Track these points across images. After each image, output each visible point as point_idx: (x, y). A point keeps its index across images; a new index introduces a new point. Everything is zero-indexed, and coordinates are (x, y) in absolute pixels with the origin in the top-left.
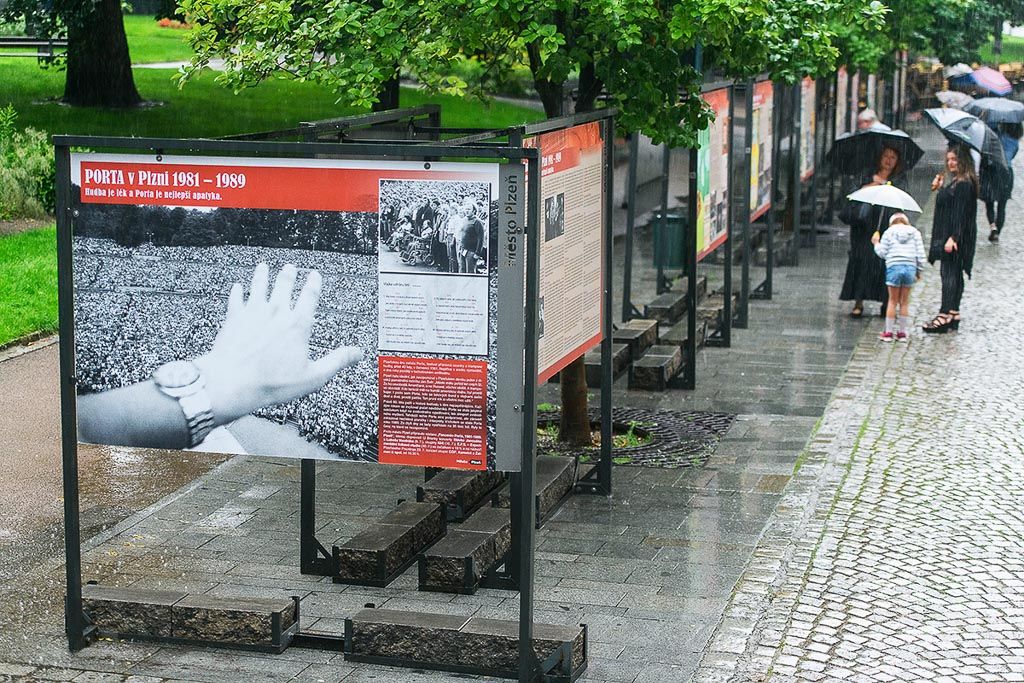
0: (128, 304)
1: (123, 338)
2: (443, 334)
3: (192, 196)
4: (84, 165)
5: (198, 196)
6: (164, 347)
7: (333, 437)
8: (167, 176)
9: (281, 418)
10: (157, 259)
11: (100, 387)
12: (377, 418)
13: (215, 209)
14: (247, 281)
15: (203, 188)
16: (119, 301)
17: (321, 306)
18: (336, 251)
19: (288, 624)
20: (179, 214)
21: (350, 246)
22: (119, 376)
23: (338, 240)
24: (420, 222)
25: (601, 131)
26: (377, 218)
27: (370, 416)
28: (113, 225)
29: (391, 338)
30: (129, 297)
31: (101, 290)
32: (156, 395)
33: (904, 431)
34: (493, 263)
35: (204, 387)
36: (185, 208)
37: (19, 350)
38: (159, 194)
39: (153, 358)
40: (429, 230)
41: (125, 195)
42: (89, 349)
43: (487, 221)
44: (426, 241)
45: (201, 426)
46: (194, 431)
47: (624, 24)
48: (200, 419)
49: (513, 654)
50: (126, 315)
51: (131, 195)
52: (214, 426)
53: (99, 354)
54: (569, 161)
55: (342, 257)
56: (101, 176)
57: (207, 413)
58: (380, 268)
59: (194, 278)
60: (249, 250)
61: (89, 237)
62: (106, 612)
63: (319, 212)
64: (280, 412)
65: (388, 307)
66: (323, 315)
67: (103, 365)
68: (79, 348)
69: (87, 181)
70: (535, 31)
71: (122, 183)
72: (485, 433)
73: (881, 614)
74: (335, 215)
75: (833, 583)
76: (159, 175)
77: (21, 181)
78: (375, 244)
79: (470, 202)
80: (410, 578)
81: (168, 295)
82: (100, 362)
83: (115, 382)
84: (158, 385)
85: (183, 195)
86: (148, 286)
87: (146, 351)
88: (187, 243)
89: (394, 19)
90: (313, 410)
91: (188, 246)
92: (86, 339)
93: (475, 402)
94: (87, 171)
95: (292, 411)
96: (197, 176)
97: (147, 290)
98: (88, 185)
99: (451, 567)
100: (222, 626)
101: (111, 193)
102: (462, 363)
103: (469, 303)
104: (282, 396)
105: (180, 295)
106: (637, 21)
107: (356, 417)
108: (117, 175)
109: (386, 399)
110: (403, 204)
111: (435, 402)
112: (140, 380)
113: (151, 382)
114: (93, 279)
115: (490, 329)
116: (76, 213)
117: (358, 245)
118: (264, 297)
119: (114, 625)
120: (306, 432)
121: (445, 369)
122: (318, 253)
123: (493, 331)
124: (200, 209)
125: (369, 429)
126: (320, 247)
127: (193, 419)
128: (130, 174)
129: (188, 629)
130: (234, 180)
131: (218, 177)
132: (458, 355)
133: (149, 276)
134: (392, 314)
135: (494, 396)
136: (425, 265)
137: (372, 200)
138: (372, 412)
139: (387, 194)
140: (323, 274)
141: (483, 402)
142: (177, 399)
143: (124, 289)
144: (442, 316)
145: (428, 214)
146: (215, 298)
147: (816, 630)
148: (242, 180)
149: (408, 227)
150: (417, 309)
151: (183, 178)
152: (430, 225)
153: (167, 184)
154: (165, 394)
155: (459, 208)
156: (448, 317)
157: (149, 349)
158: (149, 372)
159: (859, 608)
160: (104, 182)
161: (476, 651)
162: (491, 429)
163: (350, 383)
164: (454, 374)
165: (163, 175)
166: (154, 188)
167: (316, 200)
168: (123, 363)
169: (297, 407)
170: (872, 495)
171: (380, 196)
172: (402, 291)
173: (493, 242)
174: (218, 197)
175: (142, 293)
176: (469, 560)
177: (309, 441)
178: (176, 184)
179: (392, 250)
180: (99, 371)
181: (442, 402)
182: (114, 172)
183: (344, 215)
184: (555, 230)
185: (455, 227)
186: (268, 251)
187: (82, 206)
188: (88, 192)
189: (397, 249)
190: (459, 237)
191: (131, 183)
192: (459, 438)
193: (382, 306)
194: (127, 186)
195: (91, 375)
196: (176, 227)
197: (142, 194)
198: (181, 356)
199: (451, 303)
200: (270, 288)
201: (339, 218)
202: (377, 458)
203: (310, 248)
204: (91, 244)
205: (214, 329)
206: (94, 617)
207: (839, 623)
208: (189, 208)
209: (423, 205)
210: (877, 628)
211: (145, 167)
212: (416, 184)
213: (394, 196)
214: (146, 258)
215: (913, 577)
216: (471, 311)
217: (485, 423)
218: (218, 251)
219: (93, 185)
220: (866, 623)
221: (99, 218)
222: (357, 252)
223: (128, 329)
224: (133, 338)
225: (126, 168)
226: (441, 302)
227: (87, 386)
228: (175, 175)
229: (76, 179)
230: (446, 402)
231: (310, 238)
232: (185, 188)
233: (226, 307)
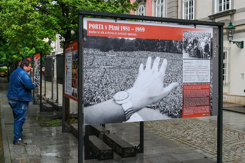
0: (104, 72)
1: (102, 85)
2: (200, 77)
3: (127, 34)
4: (89, 22)
5: (129, 34)
6: (117, 87)
7: (170, 112)
8: (119, 27)
9: (155, 107)
10: (115, 56)
11: (93, 103)
12: (182, 104)
13: (135, 39)
14: (145, 63)
15: (131, 32)
16: (101, 71)
18: (171, 52)
20: (123, 40)
21: (175, 51)
22: (100, 99)
23: (172, 49)
24: (193, 44)
26: (182, 42)
27: (180, 104)
28: (99, 44)
29: (186, 79)
30: (104, 70)
31: (94, 68)
32: (114, 104)
34: (212, 56)
35: (130, 100)
36: (125, 38)
38: (116, 33)
39: (113, 91)
41: (104, 33)
42: (89, 90)
43: (210, 43)
44: (195, 49)
45: (129, 113)
46: (126, 115)
48: (128, 111)
50: (103, 76)
51: (106, 33)
52: (133, 113)
53: (93, 91)
55: (173, 54)
56: (95, 26)
57: (131, 108)
58: (183, 58)
59: (128, 62)
60: (145, 53)
61: (90, 48)
63: (167, 40)
64: (154, 105)
65: (185, 69)
66: (167, 73)
67: (94, 95)
68: (85, 89)
69: (90, 28)
71: (103, 29)
72: (209, 105)
74: (171, 41)
76: (116, 27)
78: (182, 50)
79: (206, 38)
81: (119, 68)
82: (93, 94)
83: (99, 101)
84: (115, 100)
85: (125, 34)
86: (112, 65)
87: (110, 89)
88: (125, 50)
90: (164, 104)
91: (126, 51)
92: (88, 86)
93: (208, 96)
94: (90, 24)
95: (158, 105)
96: (129, 27)
97: (111, 67)
98: (90, 30)
101: (99, 32)
102: (204, 85)
103: (206, 68)
104: (155, 100)
105: (123, 68)
107: (176, 105)
108: (101, 26)
109: (185, 98)
110: (189, 38)
111: (197, 97)
112: (108, 99)
113: (112, 100)
114: (91, 63)
116: (85, 39)
117: (177, 51)
118: (150, 68)
120: (162, 111)
121: (200, 87)
122: (166, 53)
123: (212, 75)
124: (130, 39)
125: (180, 108)
126: (167, 51)
127: (126, 111)
128: (106, 26)
130: (141, 29)
131: (136, 28)
132: (203, 83)
133: (112, 62)
134: (186, 72)
135: (212, 94)
136: (195, 56)
137: (181, 37)
138: (181, 102)
139: (185, 35)
140: (167, 60)
141: (209, 96)
142: (121, 105)
143: (103, 67)
144: (199, 72)
145: (196, 41)
146: (134, 69)
148: (144, 29)
149: (190, 45)
150: (193, 70)
151: (125, 28)
152: (196, 45)
153: (119, 30)
154: (117, 103)
155: (203, 40)
156: (201, 72)
157: (111, 88)
158: (111, 96)
160: (96, 28)
162: (211, 104)
163: (175, 94)
164: (202, 89)
165: (117, 27)
166: (114, 31)
167: (165, 37)
168: (102, 94)
169: (159, 103)
171: (183, 36)
172: (189, 64)
173: (212, 50)
174: (136, 35)
175: (110, 68)
177: (163, 114)
178: (122, 30)
179: (186, 52)
180: (93, 97)
181: (199, 97)
182: (100, 25)
183: (173, 41)
185: (202, 45)
186: (151, 53)
187: (87, 37)
188: (90, 32)
189: (188, 52)
190: (203, 48)
191: (106, 29)
192: (203, 108)
193: (184, 69)
194: (104, 30)
195: (90, 99)
196: (122, 45)
197: (110, 33)
198: (123, 89)
199: (202, 68)
200: (152, 65)
201: (172, 42)
202: (182, 117)
203: (164, 52)
204: (91, 51)
205: (134, 79)
208: (126, 38)
209: (194, 39)
211: (111, 24)
212: (192, 33)
213: (187, 36)
214: (111, 56)
216: (206, 70)
217: (210, 102)
218: (136, 53)
219: (92, 29)
221: (94, 42)
222: (177, 53)
223: (104, 81)
224: (106, 84)
225: (104, 24)
226: (199, 68)
227: (88, 103)
228: (122, 27)
229: (85, 27)
230: (200, 97)
231: (164, 48)
232: (125, 31)
233: (138, 72)
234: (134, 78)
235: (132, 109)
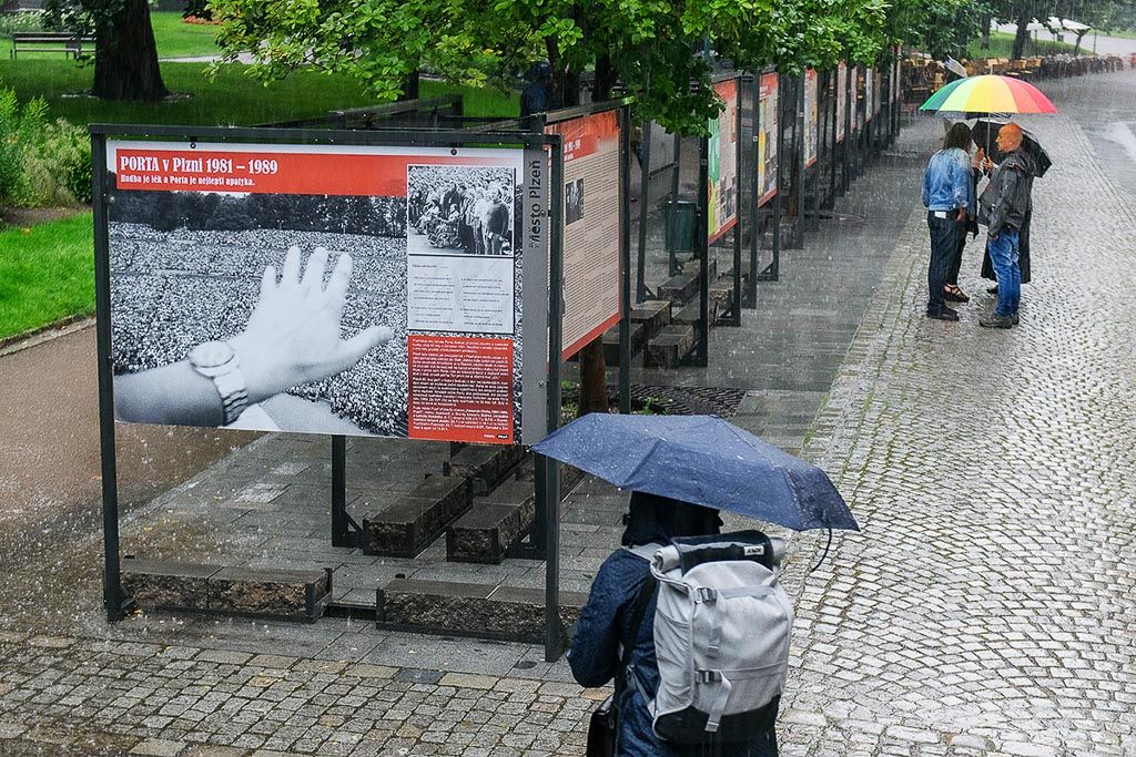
0: (163, 287)
1: (159, 320)
2: (470, 313)
3: (225, 182)
4: (120, 153)
5: (232, 182)
6: (199, 328)
7: (364, 414)
8: (201, 162)
9: (314, 395)
10: (191, 243)
11: (136, 367)
12: (406, 395)
13: (248, 194)
14: (280, 264)
15: (236, 174)
16: (155, 284)
17: (352, 288)
18: (366, 234)
19: (321, 595)
20: (213, 199)
21: (379, 229)
22: (155, 357)
23: (368, 223)
24: (446, 206)
25: (618, 119)
27: (399, 393)
28: (149, 210)
29: (420, 318)
30: (164, 280)
31: (137, 274)
32: (191, 374)
33: (906, 404)
34: (518, 245)
35: (238, 367)
36: (219, 193)
37: (54, 334)
38: (193, 180)
39: (188, 339)
40: (456, 214)
41: (160, 181)
42: (125, 331)
43: (512, 204)
44: (452, 224)
45: (235, 404)
46: (228, 409)
47: (639, 18)
48: (234, 397)
49: (539, 621)
50: (161, 297)
51: (166, 181)
52: (248, 404)
53: (135, 336)
54: (588, 148)
55: (372, 240)
56: (136, 163)
57: (241, 391)
58: (409, 251)
59: (228, 261)
60: (280, 235)
61: (125, 222)
62: (144, 585)
63: (349, 197)
64: (311, 389)
65: (416, 288)
66: (354, 296)
67: (139, 346)
68: (116, 330)
69: (123, 168)
70: (554, 25)
71: (157, 169)
72: (510, 408)
73: (889, 578)
74: (364, 200)
75: (843, 549)
76: (193, 162)
77: (51, 171)
78: (403, 227)
79: (496, 186)
80: (439, 549)
81: (202, 277)
82: (136, 343)
84: (194, 365)
85: (217, 181)
86: (183, 269)
87: (182, 332)
88: (220, 228)
89: (416, 13)
90: (345, 388)
91: (222, 230)
92: (123, 321)
93: (502, 379)
94: (123, 158)
95: (324, 389)
96: (230, 162)
97: (182, 273)
99: (478, 538)
100: (258, 597)
101: (146, 179)
102: (490, 341)
103: (495, 284)
104: (314, 374)
105: (214, 277)
106: (651, 15)
107: (386, 394)
108: (152, 162)
109: (417, 377)
110: (430, 189)
111: (462, 379)
112: (176, 360)
113: (187, 362)
114: (129, 263)
115: (515, 308)
116: (112, 198)
117: (387, 228)
118: (296, 279)
119: (151, 598)
120: (338, 409)
121: (476, 345)
122: (349, 236)
123: (518, 311)
124: (233, 194)
125: (399, 405)
126: (350, 231)
127: (228, 397)
128: (164, 161)
129: (224, 600)
130: (266, 166)
131: (251, 163)
132: (485, 334)
133: (184, 260)
134: (420, 294)
135: (520, 373)
136: (452, 247)
137: (401, 184)
138: (402, 389)
139: (415, 179)
140: (353, 256)
141: (509, 379)
142: (212, 378)
144: (469, 296)
145: (455, 198)
146: (248, 280)
147: (828, 594)
148: (274, 166)
149: (436, 210)
150: (445, 289)
151: (218, 165)
152: (457, 209)
153: (201, 170)
154: (200, 374)
155: (485, 192)
156: (475, 297)
157: (184, 330)
158: (184, 352)
159: (869, 573)
160: (139, 169)
161: (504, 618)
162: (517, 404)
163: (380, 361)
164: (482, 352)
165: (196, 162)
166: (188, 175)
167: (346, 186)
168: (159, 344)
169: (329, 385)
170: (878, 465)
171: (408, 181)
172: (430, 272)
173: (518, 224)
174: (251, 183)
175: (177, 276)
176: (495, 531)
177: (341, 417)
178: (209, 170)
179: (420, 233)
180: (136, 352)
181: (470, 379)
182: (149, 159)
183: (373, 199)
184: (575, 214)
185: (480, 211)
186: (300, 235)
187: (118, 193)
188: (123, 178)
189: (425, 232)
190: (485, 220)
191: (166, 170)
192: (486, 414)
193: (411, 287)
194: (161, 173)
195: (128, 356)
196: (211, 212)
197: (177, 180)
199: (479, 283)
200: (302, 270)
201: (368, 203)
202: (408, 434)
203: (341, 231)
204: (127, 229)
206: (132, 590)
207: (849, 587)
208: (223, 194)
209: (450, 189)
210: (886, 591)
211: (180, 154)
212: (443, 170)
214: (180, 242)
215: (918, 543)
216: (498, 291)
217: (512, 399)
218: (250, 235)
219: (128, 172)
220: (875, 587)
221: (133, 204)
222: (387, 235)
223: (164, 311)
224: (168, 320)
225: (161, 155)
226: (468, 283)
227: (123, 367)
228: (209, 162)
229: (111, 166)
230: (474, 379)
231: (340, 222)
232: (218, 175)
233: (259, 289)
234: (248, 307)
235: (243, 394)
